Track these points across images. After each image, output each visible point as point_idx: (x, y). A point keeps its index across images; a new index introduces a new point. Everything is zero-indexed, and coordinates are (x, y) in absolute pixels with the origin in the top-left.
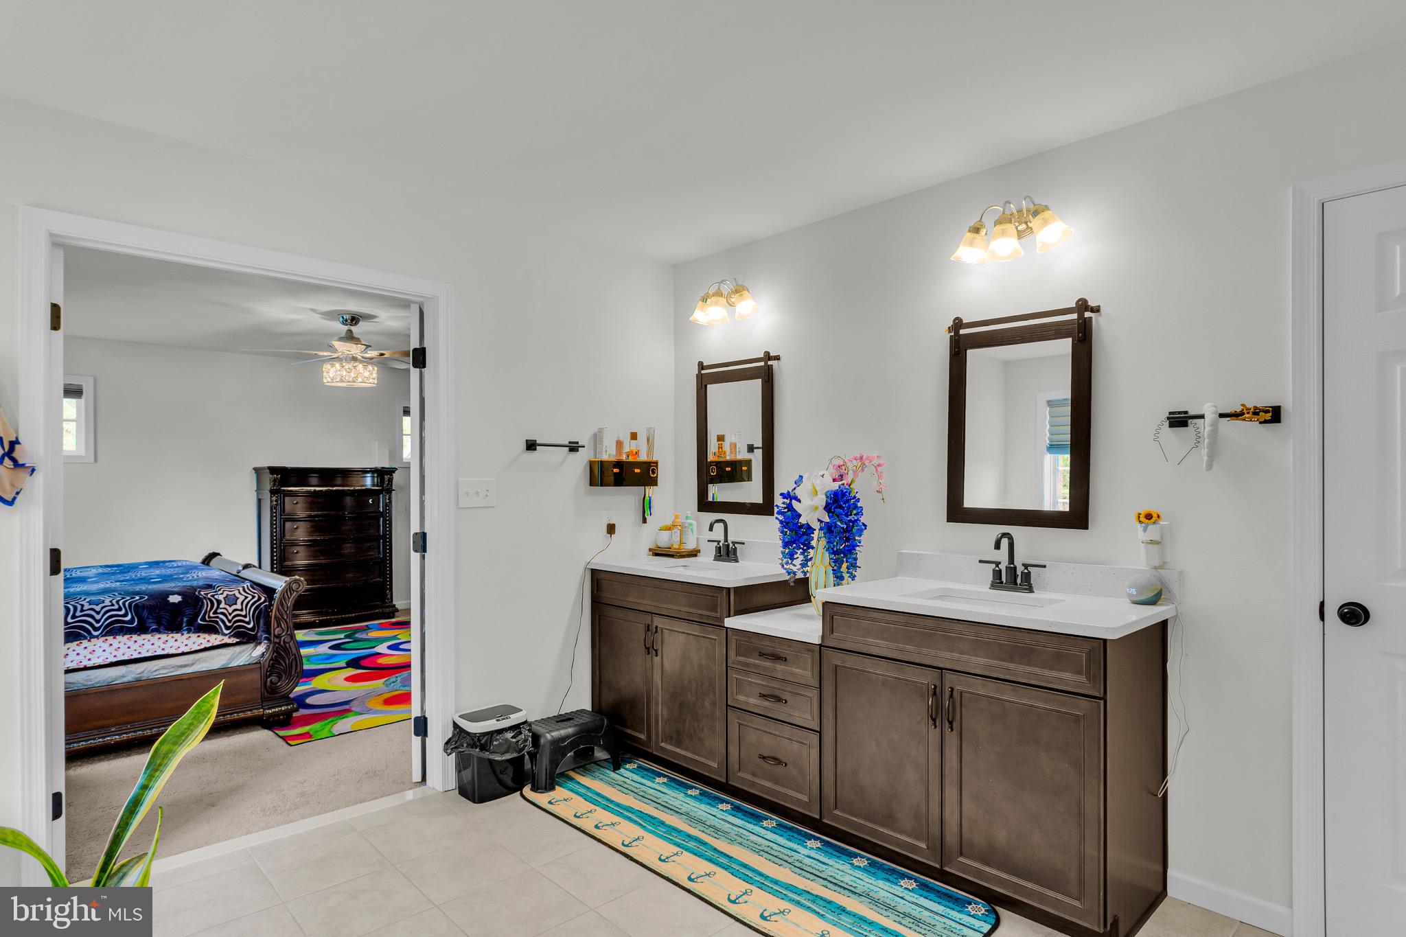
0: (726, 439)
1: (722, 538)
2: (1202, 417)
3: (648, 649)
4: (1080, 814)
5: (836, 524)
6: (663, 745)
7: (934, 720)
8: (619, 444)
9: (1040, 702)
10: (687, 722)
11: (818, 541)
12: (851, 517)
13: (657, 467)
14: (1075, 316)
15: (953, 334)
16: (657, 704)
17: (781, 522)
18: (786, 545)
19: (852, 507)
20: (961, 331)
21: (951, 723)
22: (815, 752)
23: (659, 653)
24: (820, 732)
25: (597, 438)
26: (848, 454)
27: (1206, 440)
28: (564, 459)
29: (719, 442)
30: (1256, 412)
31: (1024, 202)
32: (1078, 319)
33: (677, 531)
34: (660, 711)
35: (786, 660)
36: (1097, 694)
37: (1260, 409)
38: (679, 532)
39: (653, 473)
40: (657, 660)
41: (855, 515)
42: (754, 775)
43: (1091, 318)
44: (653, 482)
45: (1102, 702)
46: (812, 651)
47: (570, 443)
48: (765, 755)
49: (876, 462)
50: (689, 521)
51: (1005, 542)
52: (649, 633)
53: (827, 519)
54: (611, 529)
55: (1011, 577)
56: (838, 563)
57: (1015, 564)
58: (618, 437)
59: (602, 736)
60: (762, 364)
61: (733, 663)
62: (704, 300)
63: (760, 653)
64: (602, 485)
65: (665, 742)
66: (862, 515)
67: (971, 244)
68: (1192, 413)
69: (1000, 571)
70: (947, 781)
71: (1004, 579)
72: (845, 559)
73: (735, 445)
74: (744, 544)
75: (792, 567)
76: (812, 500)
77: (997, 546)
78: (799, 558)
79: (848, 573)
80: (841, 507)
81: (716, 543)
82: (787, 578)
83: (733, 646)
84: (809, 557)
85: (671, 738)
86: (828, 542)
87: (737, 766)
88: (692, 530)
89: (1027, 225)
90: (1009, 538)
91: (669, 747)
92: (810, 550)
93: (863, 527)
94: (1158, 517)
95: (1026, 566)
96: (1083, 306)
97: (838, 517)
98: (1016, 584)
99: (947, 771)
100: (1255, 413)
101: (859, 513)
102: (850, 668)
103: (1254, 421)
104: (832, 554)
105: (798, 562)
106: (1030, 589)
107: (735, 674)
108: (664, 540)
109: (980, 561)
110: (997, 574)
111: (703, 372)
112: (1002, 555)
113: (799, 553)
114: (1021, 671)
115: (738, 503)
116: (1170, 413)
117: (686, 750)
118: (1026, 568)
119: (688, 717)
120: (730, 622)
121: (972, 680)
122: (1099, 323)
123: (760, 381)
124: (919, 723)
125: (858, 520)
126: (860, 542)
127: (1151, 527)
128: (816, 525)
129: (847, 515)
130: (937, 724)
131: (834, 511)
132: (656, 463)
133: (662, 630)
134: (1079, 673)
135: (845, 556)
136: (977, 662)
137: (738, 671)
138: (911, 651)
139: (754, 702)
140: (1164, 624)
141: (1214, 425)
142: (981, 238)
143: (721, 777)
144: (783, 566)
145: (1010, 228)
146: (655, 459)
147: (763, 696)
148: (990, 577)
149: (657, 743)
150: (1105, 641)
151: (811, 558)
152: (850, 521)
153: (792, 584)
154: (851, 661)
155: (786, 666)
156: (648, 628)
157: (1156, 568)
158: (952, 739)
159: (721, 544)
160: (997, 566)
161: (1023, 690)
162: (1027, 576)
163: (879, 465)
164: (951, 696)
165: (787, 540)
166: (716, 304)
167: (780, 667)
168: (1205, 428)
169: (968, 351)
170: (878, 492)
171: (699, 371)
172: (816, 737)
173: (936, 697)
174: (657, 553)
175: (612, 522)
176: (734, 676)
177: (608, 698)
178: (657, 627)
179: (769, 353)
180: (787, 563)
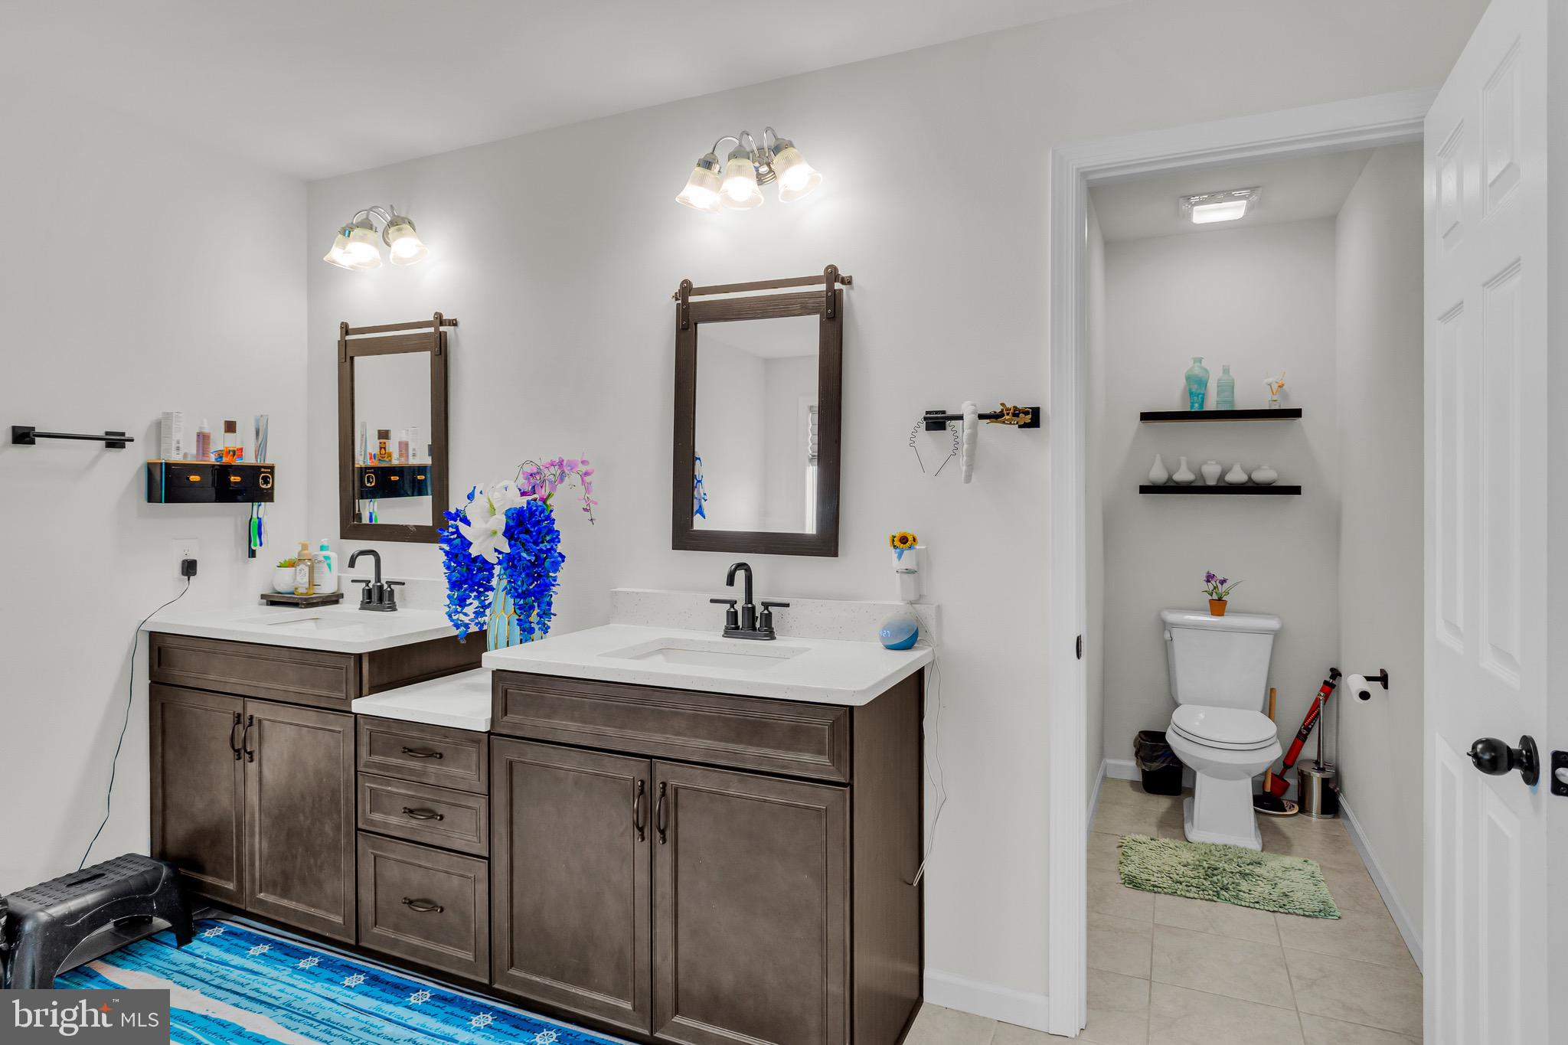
0: (392, 435)
1: (372, 577)
2: (960, 418)
3: (238, 751)
4: (823, 941)
5: (520, 556)
6: (262, 896)
7: (641, 830)
8: (203, 439)
9: (774, 794)
10: (299, 859)
11: (499, 580)
12: (544, 546)
13: (272, 473)
14: (822, 287)
15: (680, 302)
16: (252, 835)
17: (447, 553)
18: (454, 585)
19: (545, 531)
20: (690, 297)
21: (663, 832)
22: (483, 887)
23: (256, 756)
24: (489, 859)
25: (160, 429)
26: (543, 456)
27: (965, 446)
28: (97, 459)
29: (382, 441)
30: (1016, 413)
31: (765, 135)
32: (827, 292)
33: (304, 569)
34: (257, 844)
35: (441, 756)
36: (842, 780)
37: (1019, 410)
38: (307, 569)
39: (266, 483)
40: (252, 767)
41: (548, 542)
42: (397, 928)
43: (841, 290)
44: (268, 496)
45: (848, 789)
46: (478, 742)
47: (107, 433)
48: (413, 898)
49: (583, 468)
50: (325, 553)
51: (740, 575)
52: (241, 726)
53: (507, 549)
54: (189, 568)
55: (748, 619)
56: (524, 610)
57: (753, 603)
58: (201, 428)
59: (156, 897)
60: (432, 330)
61: (366, 766)
62: (347, 231)
63: (405, 748)
64: (169, 499)
65: (267, 891)
66: (559, 542)
67: (701, 182)
68: (949, 413)
69: (736, 612)
70: (659, 914)
71: (740, 623)
72: (536, 604)
73: (407, 444)
74: (404, 584)
75: (462, 617)
76: (486, 522)
77: (731, 581)
78: (473, 604)
79: (538, 623)
80: (527, 532)
81: (364, 585)
82: (455, 632)
83: (364, 739)
84: (487, 602)
85: (274, 884)
86: (509, 582)
87: (371, 918)
88: (329, 566)
89: (770, 168)
90: (746, 570)
91: (271, 899)
92: (489, 593)
93: (560, 559)
94: (914, 540)
95: (766, 605)
96: (832, 275)
97: (523, 545)
98: (754, 628)
99: (658, 899)
100: (1015, 415)
101: (556, 539)
102: (532, 764)
103: (1014, 424)
104: (517, 597)
105: (470, 610)
106: (770, 635)
107: (369, 782)
108: (286, 581)
109: (712, 601)
110: (733, 616)
111: (348, 338)
112: (738, 592)
113: (473, 597)
114: (751, 754)
115: (398, 525)
116: (927, 413)
117: (298, 901)
118: (766, 608)
119: (300, 850)
120: (359, 706)
121: (687, 770)
122: (852, 298)
123: (427, 355)
124: (622, 835)
125: (552, 548)
126: (555, 580)
127: (906, 552)
128: (492, 558)
129: (536, 543)
130: (646, 834)
131: (518, 538)
132: (272, 468)
133: (260, 721)
134: (821, 752)
135: (536, 599)
136: (697, 746)
137: (373, 778)
138: (614, 736)
139: (396, 822)
140: (920, 673)
141: (974, 427)
142: (713, 176)
143: (349, 937)
144: (450, 616)
145: (748, 165)
146: (268, 462)
147: (410, 812)
148: (723, 622)
149: (253, 893)
150: (851, 708)
151: (490, 603)
152: (541, 550)
153: (463, 642)
154: (532, 754)
155: (441, 765)
156: (238, 719)
157: (912, 603)
158: (664, 853)
159: (371, 585)
160: (732, 606)
161: (754, 781)
162: (768, 618)
163: (587, 474)
164: (664, 794)
165: (454, 579)
166: (362, 239)
167: (433, 768)
168: (963, 431)
169: (698, 325)
170: (585, 510)
171: (342, 337)
172: (483, 866)
173: (645, 798)
174: (274, 600)
175: (191, 557)
176: (366, 785)
177: (178, 830)
178: (251, 717)
179: (440, 315)
180: (457, 612)
